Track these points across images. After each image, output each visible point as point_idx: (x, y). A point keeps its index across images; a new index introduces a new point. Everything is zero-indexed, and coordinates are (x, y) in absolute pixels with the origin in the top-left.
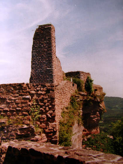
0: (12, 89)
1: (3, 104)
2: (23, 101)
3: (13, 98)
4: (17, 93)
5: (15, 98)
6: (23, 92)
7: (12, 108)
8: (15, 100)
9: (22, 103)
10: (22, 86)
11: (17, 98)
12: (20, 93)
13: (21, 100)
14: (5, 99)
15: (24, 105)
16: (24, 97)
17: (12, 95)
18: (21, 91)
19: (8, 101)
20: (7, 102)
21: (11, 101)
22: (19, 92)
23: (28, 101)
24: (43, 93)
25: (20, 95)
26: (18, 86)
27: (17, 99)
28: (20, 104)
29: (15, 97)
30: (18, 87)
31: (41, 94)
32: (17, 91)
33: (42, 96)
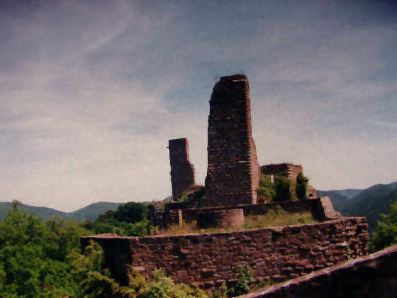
0: (319, 233)
1: (304, 258)
2: (336, 251)
3: (321, 248)
4: (327, 240)
5: (325, 248)
6: (336, 237)
7: (319, 264)
8: (324, 251)
9: (335, 255)
10: (335, 228)
11: (327, 247)
12: (332, 240)
13: (333, 249)
14: (308, 250)
15: (337, 258)
16: (337, 244)
17: (320, 243)
18: (333, 236)
19: (313, 253)
20: (311, 254)
21: (316, 254)
22: (331, 237)
23: (344, 251)
24: (352, 233)
25: (331, 242)
26: (329, 227)
27: (327, 249)
28: (332, 257)
29: (324, 246)
30: (328, 230)
31: (351, 236)
32: (327, 236)
33: (352, 239)
